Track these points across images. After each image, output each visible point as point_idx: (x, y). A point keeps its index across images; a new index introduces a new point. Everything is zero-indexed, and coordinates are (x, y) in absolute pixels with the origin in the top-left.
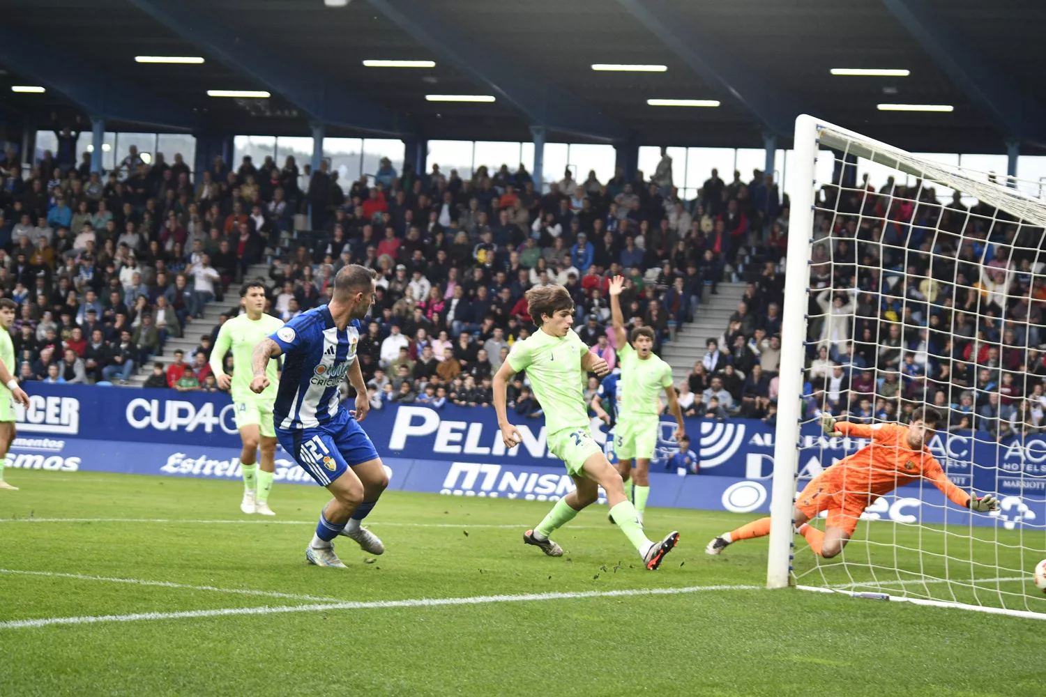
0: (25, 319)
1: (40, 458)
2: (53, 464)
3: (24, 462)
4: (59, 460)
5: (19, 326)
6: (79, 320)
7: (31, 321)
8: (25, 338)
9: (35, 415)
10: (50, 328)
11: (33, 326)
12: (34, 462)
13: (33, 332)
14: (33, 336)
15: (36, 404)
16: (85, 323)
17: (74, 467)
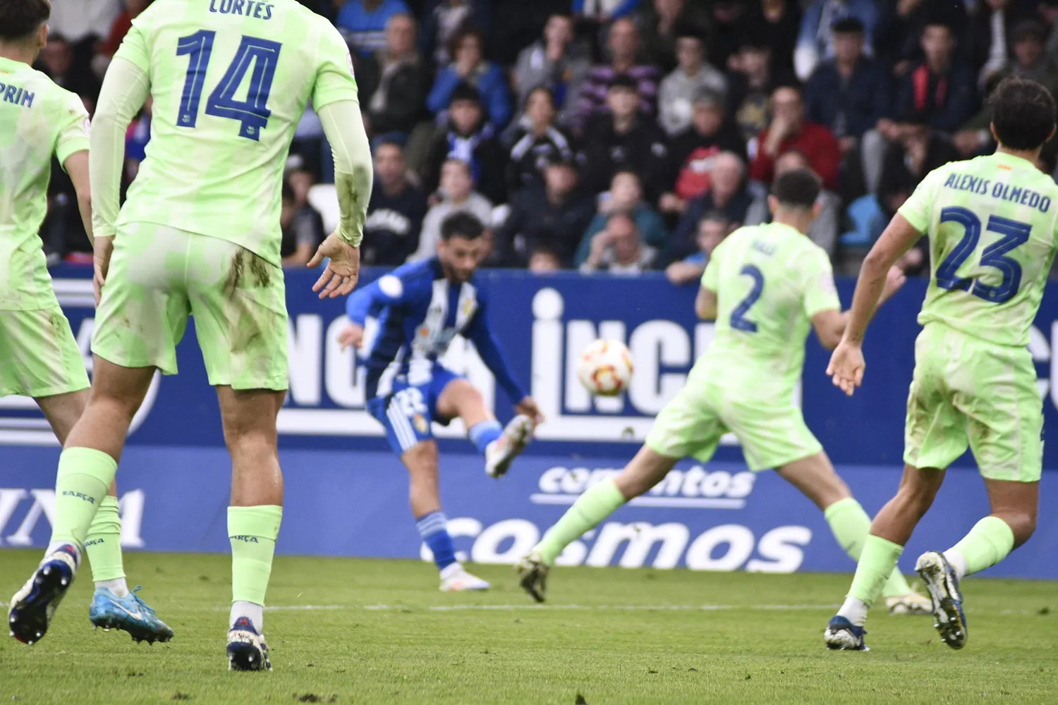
0: (621, 66)
1: (674, 535)
2: (720, 550)
3: (623, 546)
4: (740, 538)
5: (601, 91)
6: (805, 61)
7: (638, 71)
8: (621, 126)
9: (659, 389)
10: (706, 91)
11: (646, 87)
12: (657, 546)
13: (646, 107)
14: (648, 116)
15: (660, 348)
16: (824, 70)
17: (790, 561)
